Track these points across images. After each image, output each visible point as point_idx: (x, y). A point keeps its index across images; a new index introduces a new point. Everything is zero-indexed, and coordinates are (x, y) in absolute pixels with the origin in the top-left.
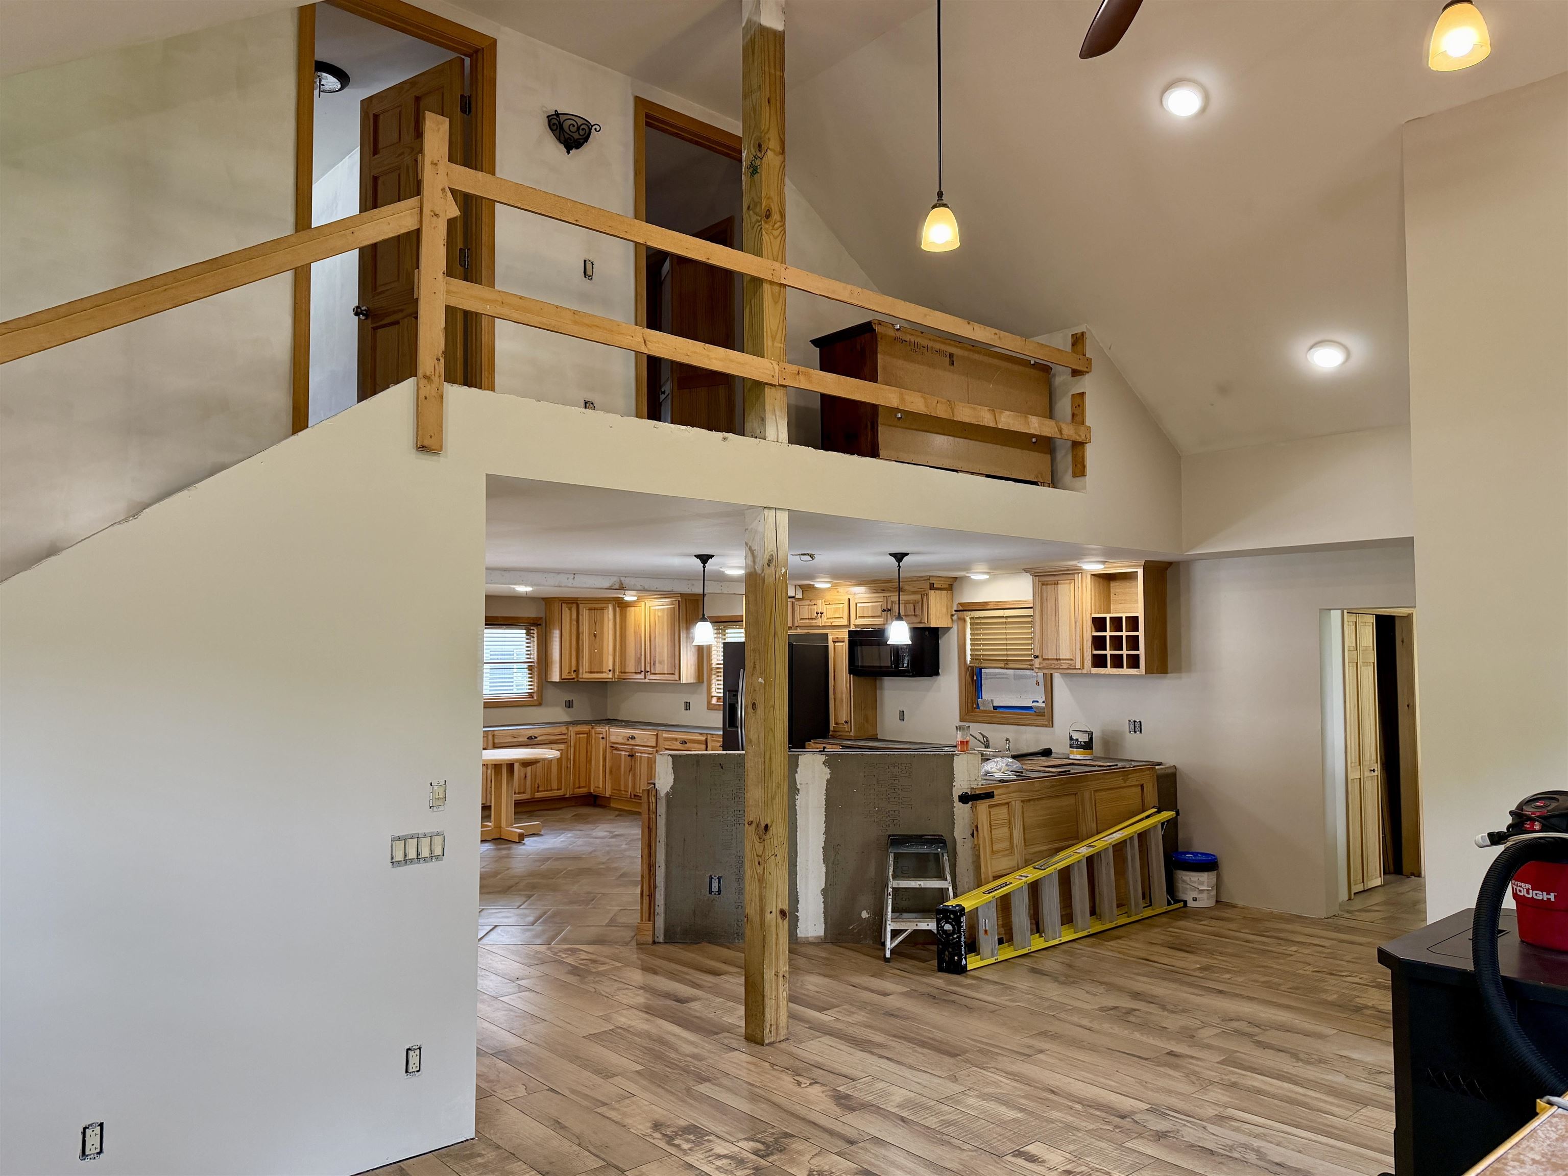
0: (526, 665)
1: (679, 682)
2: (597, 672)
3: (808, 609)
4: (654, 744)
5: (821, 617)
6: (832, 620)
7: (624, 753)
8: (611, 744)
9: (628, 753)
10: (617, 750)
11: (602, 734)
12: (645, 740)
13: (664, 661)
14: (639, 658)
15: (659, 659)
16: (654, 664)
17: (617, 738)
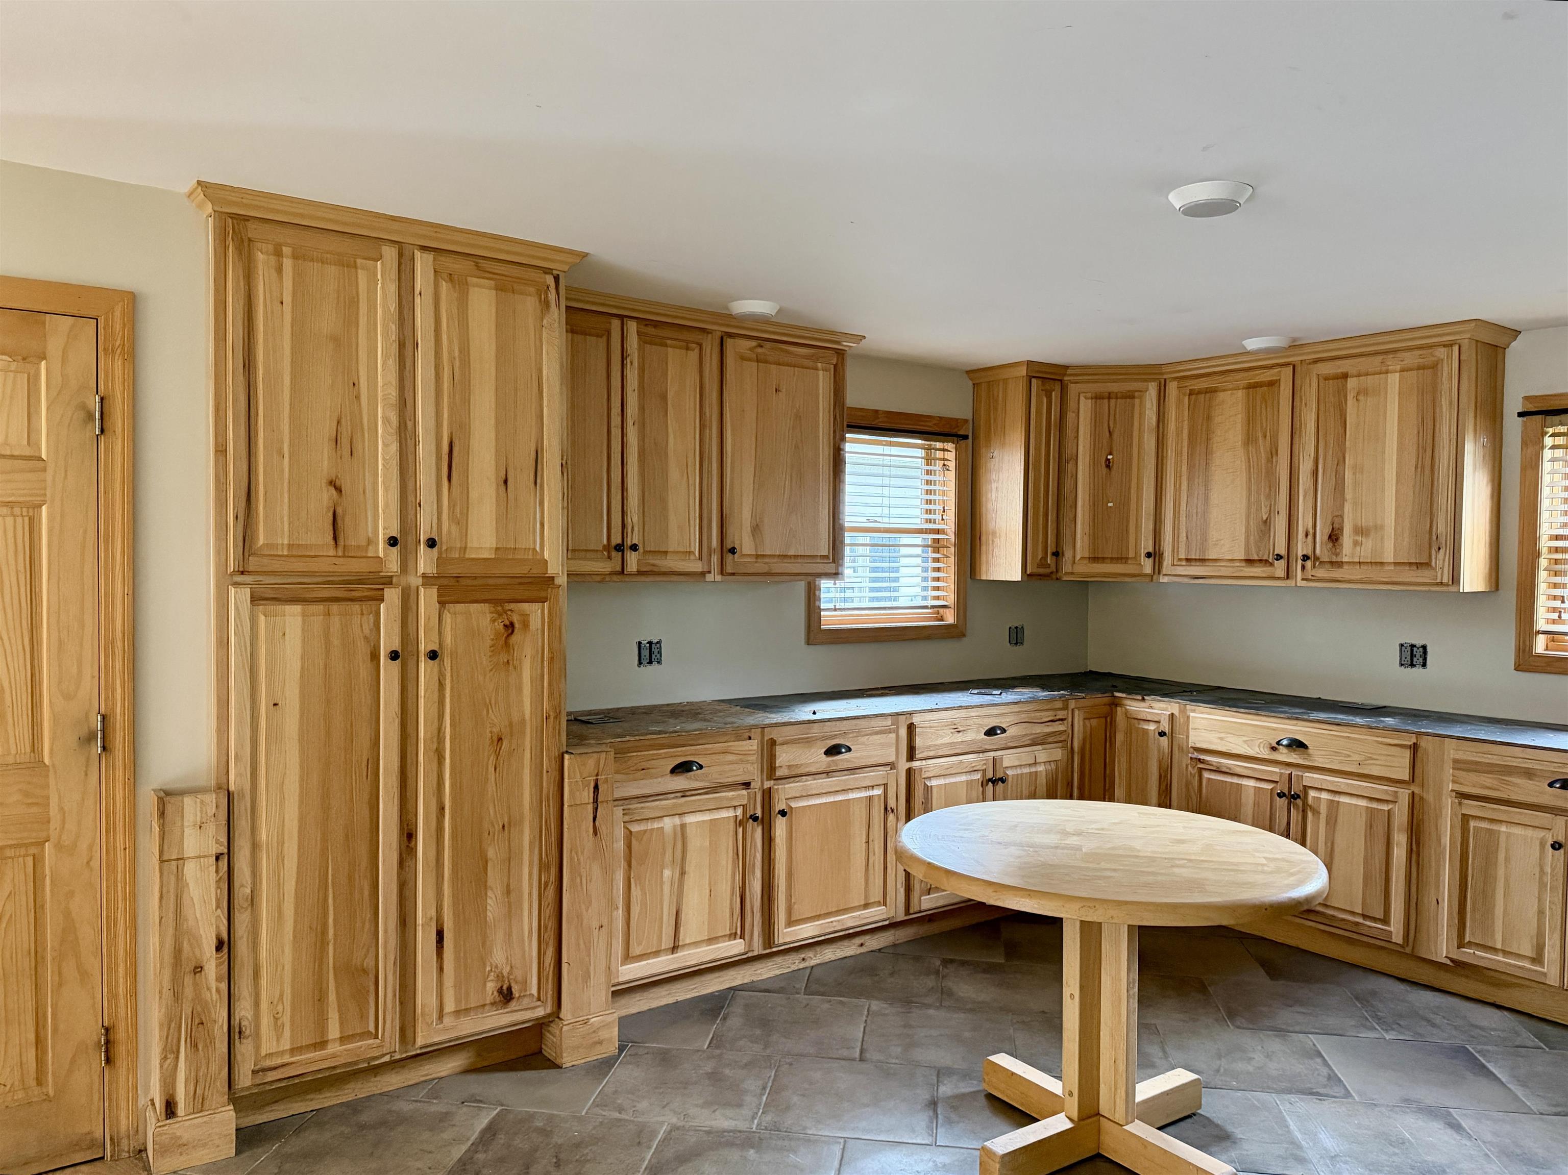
0: (918, 539)
1: (1453, 589)
2: (1113, 560)
4: (1406, 776)
7: (1252, 783)
8: (1196, 755)
9: (1269, 786)
10: (1218, 771)
11: (1158, 722)
12: (1356, 757)
13: (1382, 527)
14: (1265, 522)
15: (1360, 531)
16: (1334, 537)
17: (1221, 739)
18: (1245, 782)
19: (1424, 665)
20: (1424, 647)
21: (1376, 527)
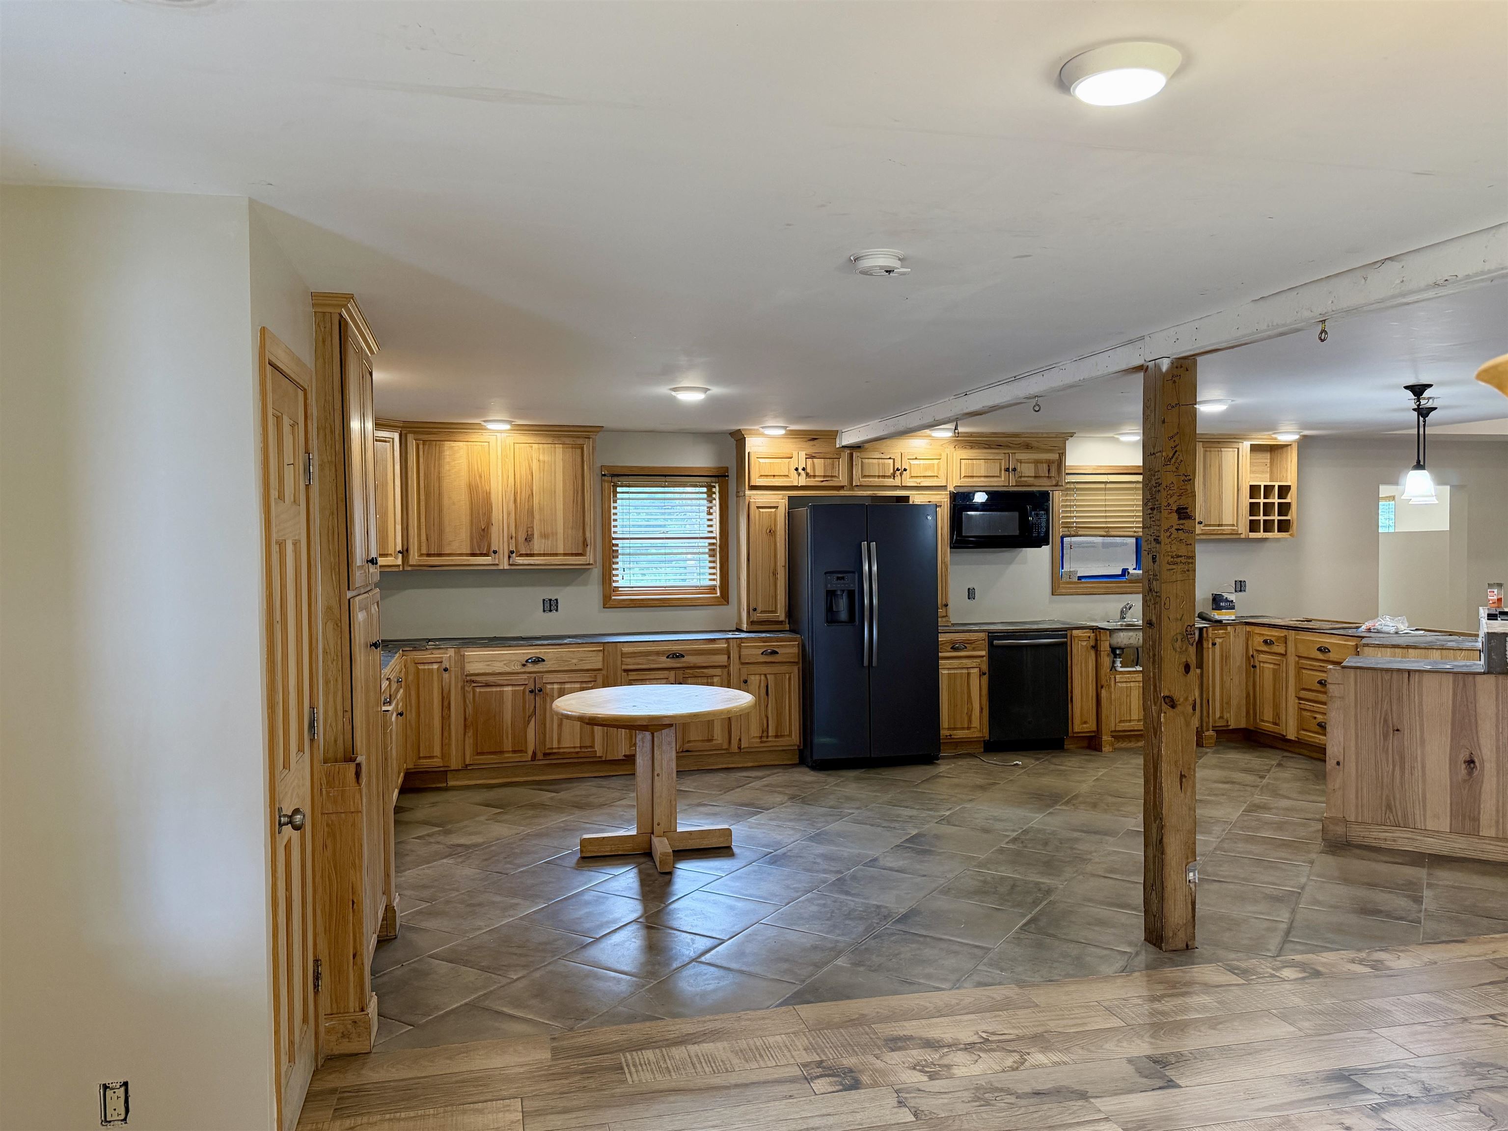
3: (879, 464)
5: (901, 474)
6: (918, 480)
7: (510, 688)
8: (468, 678)
9: (522, 688)
10: (487, 685)
11: (441, 662)
12: (574, 661)
13: (556, 534)
14: (484, 530)
15: (545, 536)
16: (529, 539)
17: (488, 665)
18: (506, 689)
19: (557, 610)
20: (557, 600)
21: (552, 533)
